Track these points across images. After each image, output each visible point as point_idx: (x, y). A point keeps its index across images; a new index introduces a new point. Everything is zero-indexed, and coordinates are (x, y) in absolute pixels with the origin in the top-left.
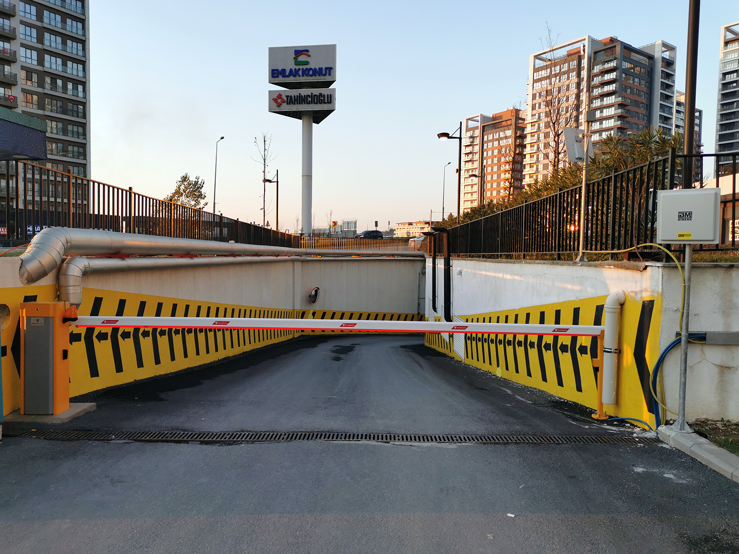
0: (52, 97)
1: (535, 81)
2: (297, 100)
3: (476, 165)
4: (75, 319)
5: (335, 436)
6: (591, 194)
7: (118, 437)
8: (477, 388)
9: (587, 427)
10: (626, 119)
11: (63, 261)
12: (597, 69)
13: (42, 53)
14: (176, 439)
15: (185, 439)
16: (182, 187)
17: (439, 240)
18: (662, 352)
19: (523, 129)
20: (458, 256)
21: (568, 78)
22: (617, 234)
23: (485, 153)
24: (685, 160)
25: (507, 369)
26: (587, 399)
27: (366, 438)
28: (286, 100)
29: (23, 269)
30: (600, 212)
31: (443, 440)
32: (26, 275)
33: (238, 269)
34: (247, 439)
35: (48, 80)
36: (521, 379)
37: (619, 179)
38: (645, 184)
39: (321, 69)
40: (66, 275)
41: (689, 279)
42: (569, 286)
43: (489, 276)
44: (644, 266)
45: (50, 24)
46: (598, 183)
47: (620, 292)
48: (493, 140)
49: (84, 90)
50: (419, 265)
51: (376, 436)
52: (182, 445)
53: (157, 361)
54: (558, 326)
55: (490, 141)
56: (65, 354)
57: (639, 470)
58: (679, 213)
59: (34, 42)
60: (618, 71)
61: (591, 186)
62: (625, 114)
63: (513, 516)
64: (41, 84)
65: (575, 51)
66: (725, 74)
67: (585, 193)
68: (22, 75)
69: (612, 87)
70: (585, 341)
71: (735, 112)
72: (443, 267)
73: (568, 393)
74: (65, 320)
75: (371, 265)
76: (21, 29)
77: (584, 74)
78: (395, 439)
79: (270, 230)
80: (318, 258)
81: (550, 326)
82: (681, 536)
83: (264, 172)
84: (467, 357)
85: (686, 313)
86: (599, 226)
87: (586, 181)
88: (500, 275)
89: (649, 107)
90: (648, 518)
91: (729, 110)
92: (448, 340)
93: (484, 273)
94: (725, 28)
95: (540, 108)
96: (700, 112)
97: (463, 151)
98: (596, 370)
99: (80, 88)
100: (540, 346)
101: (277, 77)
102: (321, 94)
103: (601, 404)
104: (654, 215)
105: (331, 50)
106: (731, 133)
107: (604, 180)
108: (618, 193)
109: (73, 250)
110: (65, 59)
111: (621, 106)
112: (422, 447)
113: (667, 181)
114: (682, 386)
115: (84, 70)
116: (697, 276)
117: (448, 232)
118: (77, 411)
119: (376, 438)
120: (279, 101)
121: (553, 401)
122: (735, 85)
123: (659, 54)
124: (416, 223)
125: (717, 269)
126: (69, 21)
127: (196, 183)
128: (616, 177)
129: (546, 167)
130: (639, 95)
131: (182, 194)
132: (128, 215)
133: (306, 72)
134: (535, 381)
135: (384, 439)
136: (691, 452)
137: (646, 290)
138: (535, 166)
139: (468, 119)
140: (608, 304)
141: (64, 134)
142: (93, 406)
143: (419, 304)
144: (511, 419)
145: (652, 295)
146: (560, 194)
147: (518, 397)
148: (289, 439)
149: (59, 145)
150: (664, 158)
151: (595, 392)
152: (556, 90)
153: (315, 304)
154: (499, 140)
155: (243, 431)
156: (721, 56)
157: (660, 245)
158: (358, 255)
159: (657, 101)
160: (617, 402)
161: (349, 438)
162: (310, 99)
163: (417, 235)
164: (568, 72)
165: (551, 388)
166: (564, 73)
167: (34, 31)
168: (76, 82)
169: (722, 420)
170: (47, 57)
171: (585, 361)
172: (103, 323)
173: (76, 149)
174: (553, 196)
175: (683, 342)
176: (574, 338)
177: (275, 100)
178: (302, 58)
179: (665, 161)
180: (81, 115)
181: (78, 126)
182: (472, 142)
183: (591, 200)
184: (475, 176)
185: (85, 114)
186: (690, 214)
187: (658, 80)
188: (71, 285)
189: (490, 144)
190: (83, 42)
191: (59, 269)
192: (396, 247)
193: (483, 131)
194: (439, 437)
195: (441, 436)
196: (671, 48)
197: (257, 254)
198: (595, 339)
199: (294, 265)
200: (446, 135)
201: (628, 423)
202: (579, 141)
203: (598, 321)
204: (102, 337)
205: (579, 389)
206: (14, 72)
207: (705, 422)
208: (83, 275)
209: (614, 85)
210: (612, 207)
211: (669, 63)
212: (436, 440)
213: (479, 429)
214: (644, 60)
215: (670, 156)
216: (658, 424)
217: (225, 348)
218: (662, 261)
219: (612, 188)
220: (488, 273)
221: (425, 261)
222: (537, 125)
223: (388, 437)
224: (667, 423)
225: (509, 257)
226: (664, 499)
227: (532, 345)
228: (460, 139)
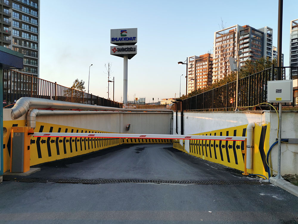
0: (25, 49)
1: (216, 43)
2: (122, 50)
3: (193, 76)
4: (33, 134)
5: (138, 181)
6: (240, 84)
7: (49, 181)
8: (195, 163)
9: (240, 178)
10: (253, 58)
11: (28, 110)
12: (241, 38)
13: (21, 32)
14: (73, 182)
15: (77, 182)
16: (76, 84)
17: (179, 105)
18: (270, 147)
19: (212, 61)
20: (186, 111)
21: (230, 42)
22: (251, 100)
23: (197, 71)
24: (278, 69)
25: (207, 156)
26: (240, 167)
27: (150, 182)
28: (117, 49)
29: (13, 114)
30: (244, 91)
31: (181, 183)
32: (13, 116)
33: (98, 116)
34: (102, 182)
35: (23, 42)
36: (213, 160)
37: (251, 78)
38: (262, 79)
39: (131, 38)
40: (29, 116)
41: (281, 117)
42: (232, 121)
43: (199, 118)
44: (262, 112)
45: (24, 20)
46: (243, 80)
47: (253, 123)
48: (200, 66)
49: (37, 46)
50: (171, 115)
51: (154, 181)
52: (75, 184)
53: (65, 152)
54: (227, 137)
55: (199, 66)
56: (29, 148)
57: (262, 194)
58: (276, 90)
59: (18, 27)
60: (250, 39)
61: (240, 81)
62: (252, 56)
63: (211, 212)
64: (20, 44)
65: (232, 31)
66: (292, 40)
67: (238, 83)
68: (13, 40)
69: (247, 45)
70: (239, 143)
71: (297, 55)
72: (180, 115)
73: (232, 165)
74: (29, 134)
75: (151, 115)
76: (13, 22)
77: (236, 39)
78: (162, 182)
79: (111, 101)
80: (130, 112)
81: (224, 137)
82: (281, 220)
83: (108, 78)
84: (191, 152)
85: (280, 131)
86: (244, 97)
87: (238, 79)
88: (204, 118)
89: (262, 53)
90: (267, 213)
91: (294, 54)
92: (183, 145)
93: (197, 117)
94: (292, 21)
95: (218, 53)
96: (283, 55)
97: (188, 70)
98: (243, 155)
99: (36, 45)
100: (221, 146)
101: (114, 41)
102: (131, 48)
103: (246, 169)
104: (266, 92)
105: (135, 30)
106: (295, 63)
107: (245, 78)
108: (251, 84)
109: (33, 106)
110: (30, 34)
111: (251, 52)
112: (173, 185)
113: (271, 78)
114: (279, 161)
115: (37, 38)
116: (284, 116)
117: (182, 101)
118: (33, 171)
119: (154, 182)
120: (115, 50)
121: (226, 168)
122: (296, 44)
123: (266, 32)
124: (169, 99)
125: (292, 113)
126: (32, 19)
127: (81, 82)
128: (250, 77)
129: (221, 76)
130: (258, 48)
131: (76, 87)
132: (54, 96)
133: (125, 39)
134: (219, 161)
135: (158, 182)
136: (283, 187)
137: (263, 122)
138: (217, 76)
139: (190, 58)
140: (248, 128)
141: (29, 64)
142: (39, 169)
143: (170, 131)
144: (209, 175)
145: (266, 124)
146: (228, 85)
147: (212, 167)
148: (119, 182)
149: (27, 68)
150: (269, 68)
151: (244, 165)
152: (225, 46)
153: (129, 131)
154: (202, 66)
155: (100, 179)
156: (291, 32)
157: (269, 103)
158: (146, 111)
159: (266, 51)
160: (252, 168)
161: (143, 182)
162: (127, 50)
163: (170, 104)
164: (229, 39)
165: (225, 163)
166: (228, 39)
167: (18, 23)
168: (34, 43)
169: (296, 175)
170: (23, 33)
171: (239, 152)
172: (44, 135)
173: (33, 69)
174: (225, 85)
175: (279, 142)
176: (234, 142)
177: (113, 50)
178: (124, 33)
179: (270, 70)
180: (36, 56)
181: (34, 60)
182: (192, 67)
183: (240, 87)
184: (193, 79)
185: (37, 56)
186: (281, 90)
187: (266, 42)
188: (32, 120)
189: (199, 67)
190: (37, 27)
191: (27, 114)
192: (161, 108)
193: (196, 62)
194: (180, 181)
195: (181, 181)
196: (271, 30)
197: (105, 110)
198: (243, 142)
199: (120, 115)
200: (181, 63)
201: (257, 176)
202: (235, 63)
203: (244, 135)
204: (43, 142)
205: (237, 163)
206: (10, 39)
207: (289, 176)
208: (36, 116)
209: (248, 44)
210: (249, 89)
211: (270, 35)
212: (179, 183)
213: (197, 178)
214: (260, 34)
215: (272, 67)
216: (270, 176)
217: (92, 148)
218: (269, 110)
219: (249, 82)
220: (199, 117)
221: (173, 114)
222: (217, 60)
223: (159, 182)
224: (273, 176)
225: (207, 111)
226: (273, 206)
227: (217, 146)
228: (187, 64)
